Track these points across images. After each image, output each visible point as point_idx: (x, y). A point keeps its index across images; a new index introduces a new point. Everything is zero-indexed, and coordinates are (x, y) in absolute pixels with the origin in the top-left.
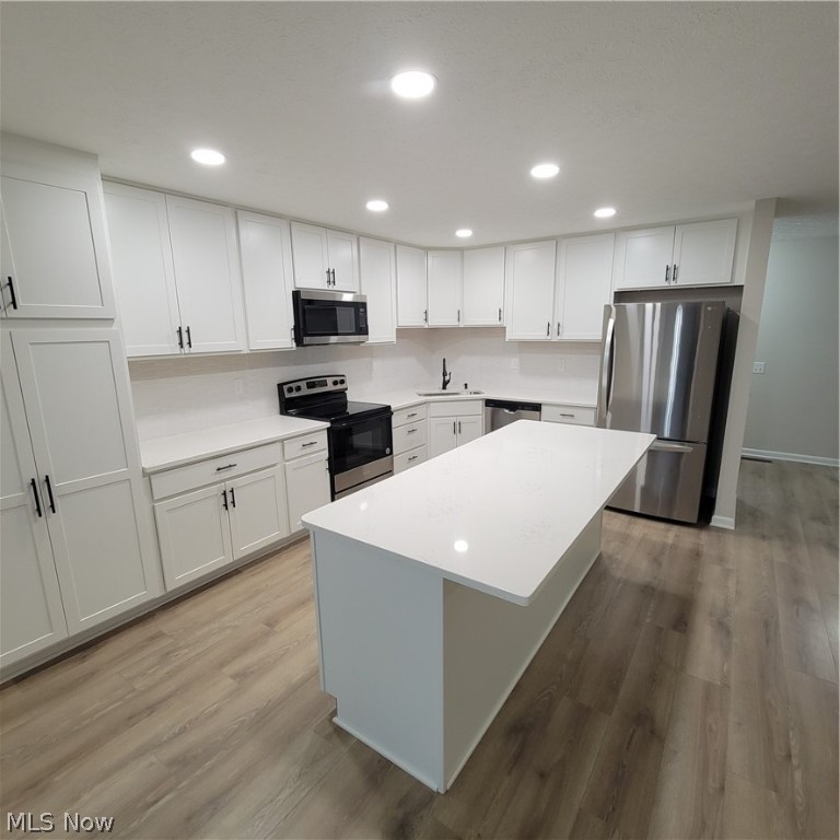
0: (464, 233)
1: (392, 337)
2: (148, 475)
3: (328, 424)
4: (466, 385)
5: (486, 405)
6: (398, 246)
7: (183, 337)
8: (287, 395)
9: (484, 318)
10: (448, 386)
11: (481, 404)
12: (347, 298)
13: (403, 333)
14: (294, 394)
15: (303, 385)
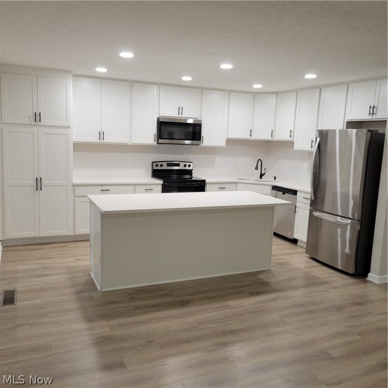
0: (257, 86)
1: (223, 143)
2: (75, 186)
3: (161, 182)
4: (275, 178)
5: (273, 189)
6: (231, 93)
7: (101, 135)
8: (155, 168)
9: (282, 135)
10: (263, 177)
11: (270, 188)
12: (190, 121)
13: (230, 142)
14: (159, 168)
15: (165, 164)
